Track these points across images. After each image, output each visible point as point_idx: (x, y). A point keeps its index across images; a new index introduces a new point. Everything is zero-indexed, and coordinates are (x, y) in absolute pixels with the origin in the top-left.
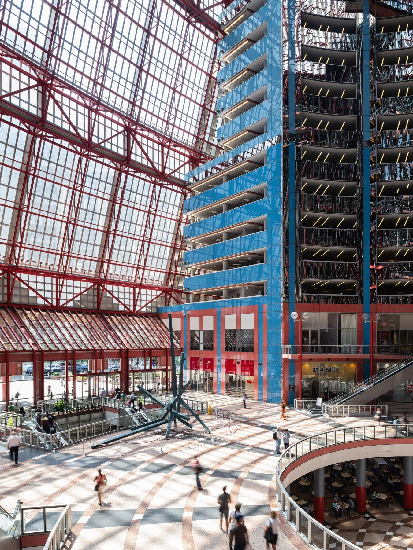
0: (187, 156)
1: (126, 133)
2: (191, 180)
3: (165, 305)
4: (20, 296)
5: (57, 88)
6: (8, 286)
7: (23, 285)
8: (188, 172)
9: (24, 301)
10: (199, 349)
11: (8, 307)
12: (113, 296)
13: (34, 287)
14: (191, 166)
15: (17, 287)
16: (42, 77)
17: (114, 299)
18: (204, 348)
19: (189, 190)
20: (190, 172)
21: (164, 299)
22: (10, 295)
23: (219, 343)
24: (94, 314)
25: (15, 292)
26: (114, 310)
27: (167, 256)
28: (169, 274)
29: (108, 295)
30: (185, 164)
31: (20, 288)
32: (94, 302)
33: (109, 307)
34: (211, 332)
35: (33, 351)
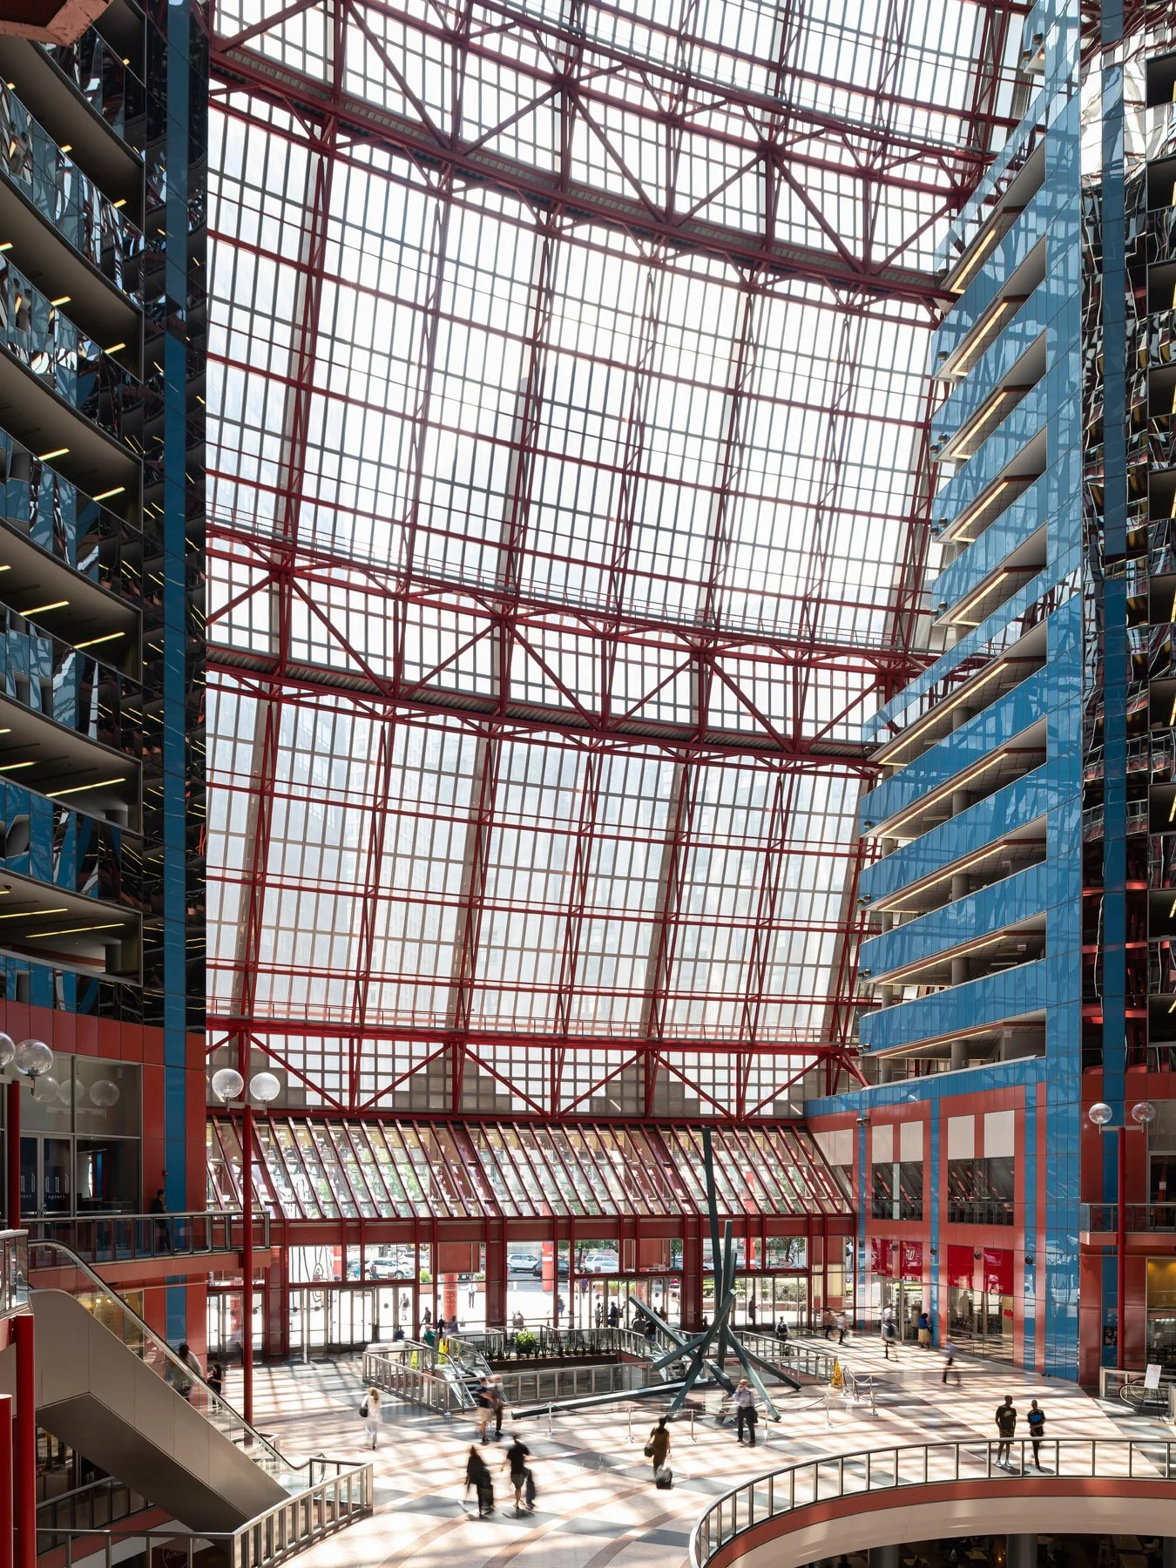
0: (870, 671)
1: (696, 665)
2: (884, 736)
3: (828, 1094)
4: (478, 1095)
5: (532, 618)
6: (454, 1076)
7: (483, 1072)
8: (874, 712)
9: (485, 1105)
10: (891, 1215)
11: (453, 1123)
12: (686, 1081)
13: (505, 1074)
14: (882, 696)
15: (469, 1077)
16: (499, 608)
17: (688, 1088)
18: (903, 1214)
19: (875, 764)
20: (879, 713)
21: (824, 1076)
22: (457, 1093)
23: (936, 1200)
24: (637, 1127)
25: (468, 1086)
26: (689, 1114)
27: (827, 958)
28: (837, 1007)
29: (674, 1078)
30: (865, 693)
31: (478, 1078)
32: (638, 1099)
33: (675, 1109)
34: (918, 1166)
35: (486, 1218)
